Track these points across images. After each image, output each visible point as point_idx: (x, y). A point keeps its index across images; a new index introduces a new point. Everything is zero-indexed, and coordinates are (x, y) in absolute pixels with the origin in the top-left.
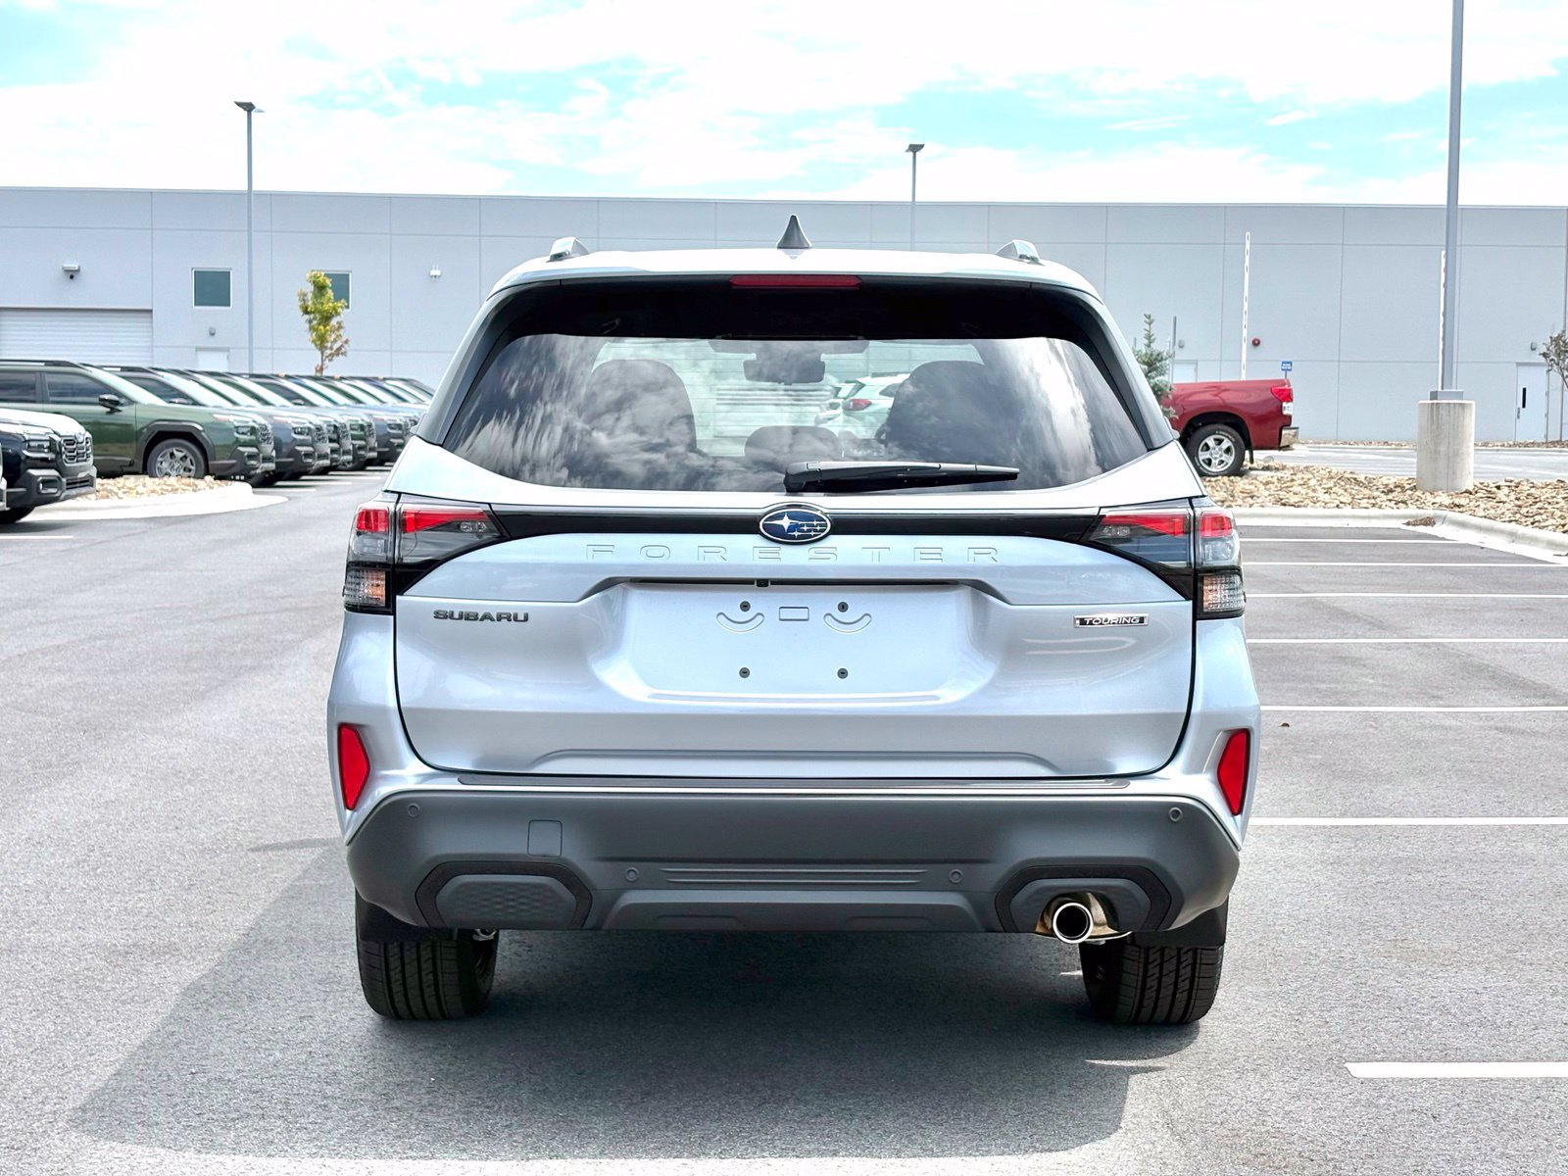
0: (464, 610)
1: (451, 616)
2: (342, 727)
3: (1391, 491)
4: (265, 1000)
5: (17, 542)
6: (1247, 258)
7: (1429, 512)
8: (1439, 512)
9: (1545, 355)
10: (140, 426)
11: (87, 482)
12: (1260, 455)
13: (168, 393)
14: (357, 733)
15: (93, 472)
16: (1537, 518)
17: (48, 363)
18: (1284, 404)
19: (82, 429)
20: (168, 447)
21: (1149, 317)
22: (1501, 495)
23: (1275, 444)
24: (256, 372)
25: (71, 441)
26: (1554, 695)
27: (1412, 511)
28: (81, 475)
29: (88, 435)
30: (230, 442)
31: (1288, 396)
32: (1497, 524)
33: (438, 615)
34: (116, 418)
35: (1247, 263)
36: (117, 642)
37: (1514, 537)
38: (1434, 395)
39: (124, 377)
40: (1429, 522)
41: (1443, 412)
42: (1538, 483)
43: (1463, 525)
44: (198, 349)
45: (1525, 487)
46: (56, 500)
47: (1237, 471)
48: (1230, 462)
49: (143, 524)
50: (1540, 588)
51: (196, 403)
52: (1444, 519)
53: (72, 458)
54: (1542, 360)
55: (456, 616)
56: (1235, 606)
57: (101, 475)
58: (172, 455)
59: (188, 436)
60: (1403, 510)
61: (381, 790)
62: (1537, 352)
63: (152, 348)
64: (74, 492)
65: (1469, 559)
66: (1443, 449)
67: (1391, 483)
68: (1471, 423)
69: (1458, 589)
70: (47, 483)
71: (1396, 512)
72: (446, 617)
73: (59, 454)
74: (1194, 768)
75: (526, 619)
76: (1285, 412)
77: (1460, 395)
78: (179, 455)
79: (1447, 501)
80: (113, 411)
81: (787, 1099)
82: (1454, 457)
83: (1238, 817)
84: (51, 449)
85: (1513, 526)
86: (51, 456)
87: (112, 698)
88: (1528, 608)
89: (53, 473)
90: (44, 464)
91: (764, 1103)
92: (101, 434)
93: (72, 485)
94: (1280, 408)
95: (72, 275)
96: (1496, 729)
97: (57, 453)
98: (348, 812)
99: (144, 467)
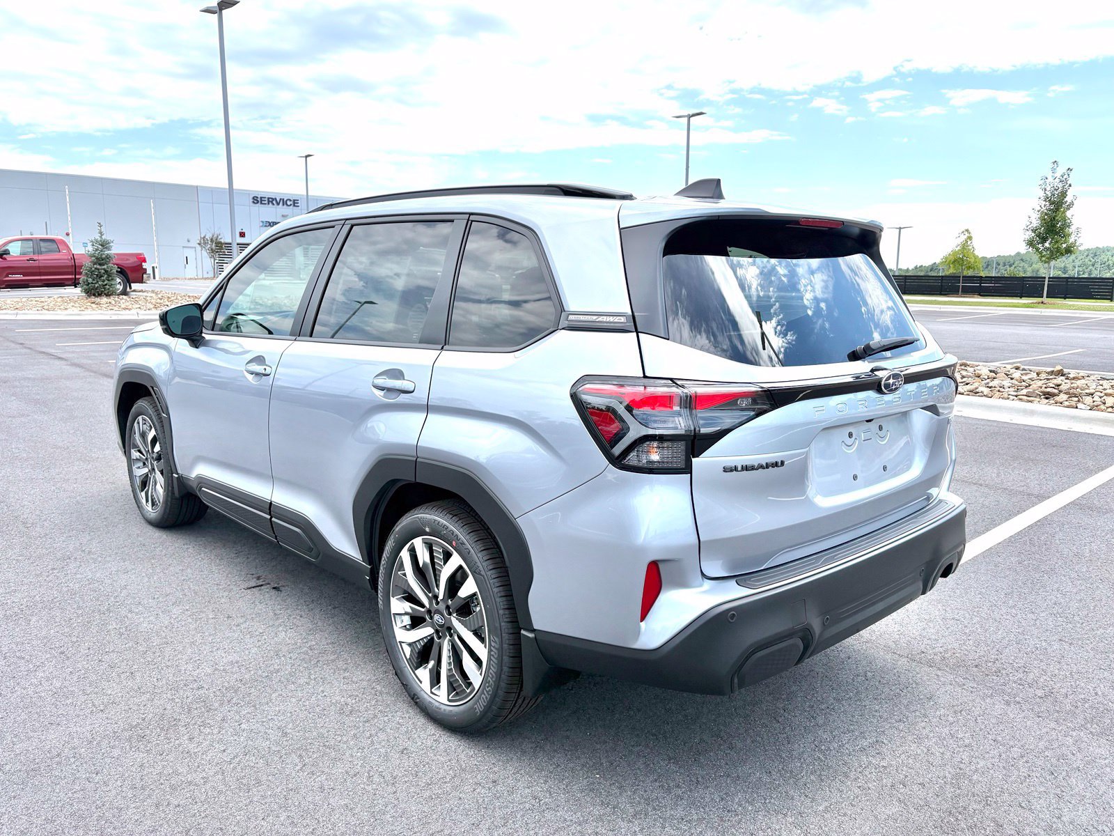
0: (744, 464)
1: (736, 469)
2: (651, 564)
6: (68, 197)
9: (199, 244)
12: (134, 286)
14: (657, 566)
18: (143, 264)
21: (100, 224)
23: (141, 281)
31: (144, 261)
33: (726, 470)
35: (68, 200)
47: (124, 293)
48: (121, 288)
55: (739, 469)
62: (196, 243)
72: (731, 471)
75: (782, 463)
76: (144, 267)
94: (141, 265)
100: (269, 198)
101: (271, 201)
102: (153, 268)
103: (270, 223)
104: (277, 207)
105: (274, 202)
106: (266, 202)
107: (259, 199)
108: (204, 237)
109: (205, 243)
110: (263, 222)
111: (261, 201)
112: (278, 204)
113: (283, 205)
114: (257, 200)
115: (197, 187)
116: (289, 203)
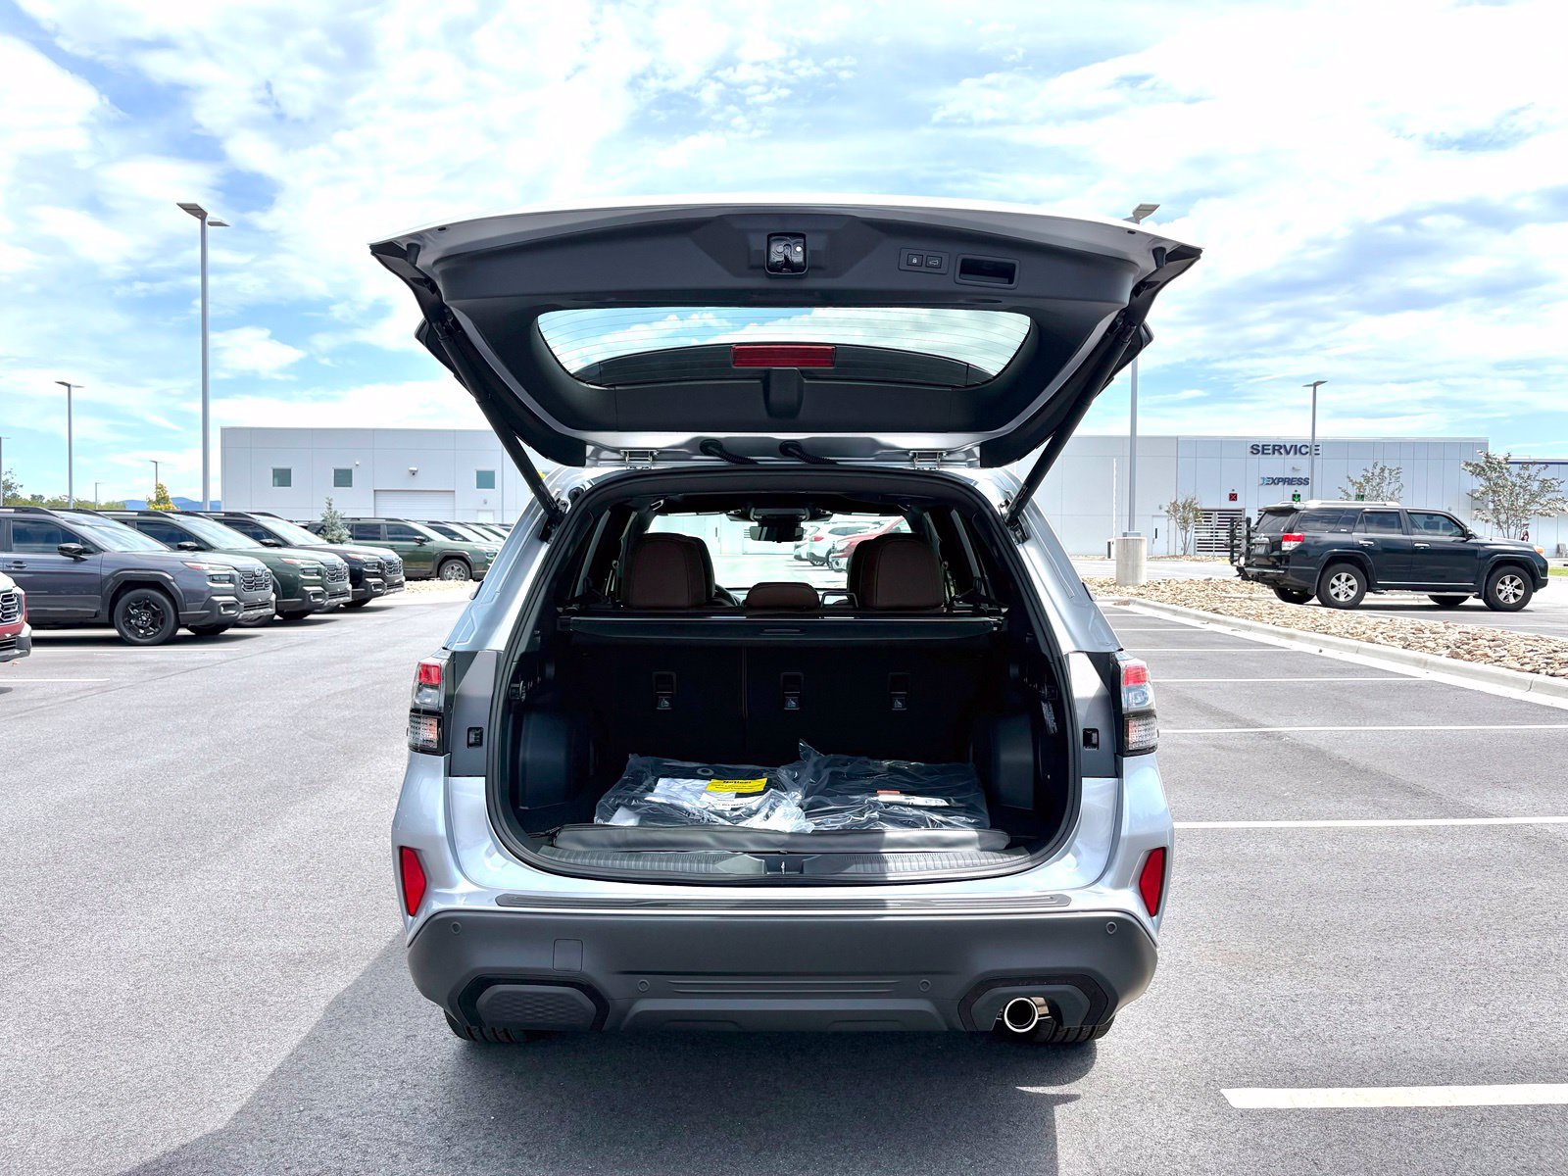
2: (402, 848)
3: (1102, 586)
4: (385, 1015)
5: (354, 619)
7: (1126, 598)
8: (1131, 598)
9: (1168, 512)
10: (435, 553)
11: (400, 585)
13: (451, 534)
14: (416, 855)
15: (403, 579)
16: (1187, 602)
17: (387, 519)
19: (397, 556)
20: (451, 563)
22: (1162, 587)
24: (505, 523)
25: (390, 563)
26: (1238, 720)
27: (1117, 597)
28: (396, 581)
29: (400, 559)
30: (484, 561)
32: (1165, 605)
34: (422, 549)
36: (388, 685)
37: (1175, 613)
38: (1125, 535)
39: (429, 527)
40: (1126, 603)
41: (1130, 543)
42: (1180, 582)
43: (1145, 605)
44: (478, 511)
45: (1173, 583)
46: (382, 595)
49: (431, 608)
50: (1201, 644)
51: (467, 540)
52: (1135, 602)
53: (390, 572)
54: (1166, 514)
56: (1152, 744)
57: (408, 579)
58: (453, 568)
59: (461, 558)
60: (1112, 597)
61: (435, 905)
62: (1163, 510)
63: (454, 510)
64: (392, 590)
65: (1156, 626)
66: (1130, 563)
67: (1102, 581)
68: (1144, 548)
69: (1157, 646)
70: (377, 586)
71: (1109, 598)
73: (383, 569)
74: (1120, 884)
77: (1139, 534)
78: (456, 568)
79: (1135, 592)
80: (421, 545)
81: (779, 1143)
82: (1136, 568)
83: (1155, 918)
84: (378, 567)
85: (1174, 607)
86: (379, 571)
87: (371, 727)
88: (1199, 658)
89: (380, 580)
90: (376, 575)
91: (761, 1150)
92: (409, 558)
93: (391, 586)
95: (414, 473)
96: (1214, 746)
97: (382, 569)
98: (410, 918)
99: (438, 574)
100: (1274, 446)
101: (1277, 449)
102: (1109, 543)
103: (1274, 480)
104: (1287, 457)
105: (1282, 451)
106: (1270, 452)
107: (1260, 449)
108: (1175, 502)
109: (1176, 511)
110: (1264, 479)
111: (1263, 449)
112: (1288, 453)
113: (1296, 453)
114: (1258, 449)
115: (1177, 438)
116: (1304, 450)
